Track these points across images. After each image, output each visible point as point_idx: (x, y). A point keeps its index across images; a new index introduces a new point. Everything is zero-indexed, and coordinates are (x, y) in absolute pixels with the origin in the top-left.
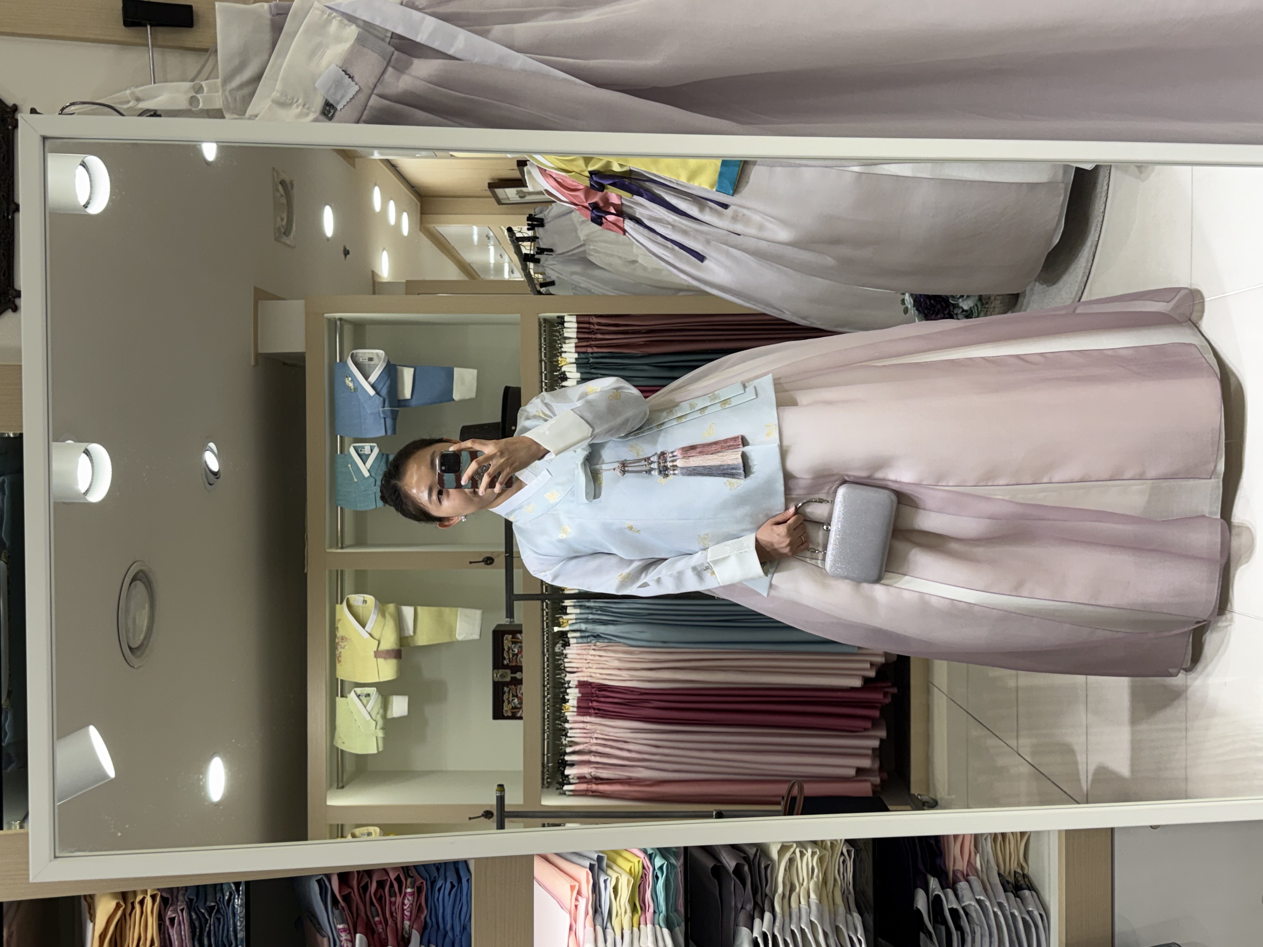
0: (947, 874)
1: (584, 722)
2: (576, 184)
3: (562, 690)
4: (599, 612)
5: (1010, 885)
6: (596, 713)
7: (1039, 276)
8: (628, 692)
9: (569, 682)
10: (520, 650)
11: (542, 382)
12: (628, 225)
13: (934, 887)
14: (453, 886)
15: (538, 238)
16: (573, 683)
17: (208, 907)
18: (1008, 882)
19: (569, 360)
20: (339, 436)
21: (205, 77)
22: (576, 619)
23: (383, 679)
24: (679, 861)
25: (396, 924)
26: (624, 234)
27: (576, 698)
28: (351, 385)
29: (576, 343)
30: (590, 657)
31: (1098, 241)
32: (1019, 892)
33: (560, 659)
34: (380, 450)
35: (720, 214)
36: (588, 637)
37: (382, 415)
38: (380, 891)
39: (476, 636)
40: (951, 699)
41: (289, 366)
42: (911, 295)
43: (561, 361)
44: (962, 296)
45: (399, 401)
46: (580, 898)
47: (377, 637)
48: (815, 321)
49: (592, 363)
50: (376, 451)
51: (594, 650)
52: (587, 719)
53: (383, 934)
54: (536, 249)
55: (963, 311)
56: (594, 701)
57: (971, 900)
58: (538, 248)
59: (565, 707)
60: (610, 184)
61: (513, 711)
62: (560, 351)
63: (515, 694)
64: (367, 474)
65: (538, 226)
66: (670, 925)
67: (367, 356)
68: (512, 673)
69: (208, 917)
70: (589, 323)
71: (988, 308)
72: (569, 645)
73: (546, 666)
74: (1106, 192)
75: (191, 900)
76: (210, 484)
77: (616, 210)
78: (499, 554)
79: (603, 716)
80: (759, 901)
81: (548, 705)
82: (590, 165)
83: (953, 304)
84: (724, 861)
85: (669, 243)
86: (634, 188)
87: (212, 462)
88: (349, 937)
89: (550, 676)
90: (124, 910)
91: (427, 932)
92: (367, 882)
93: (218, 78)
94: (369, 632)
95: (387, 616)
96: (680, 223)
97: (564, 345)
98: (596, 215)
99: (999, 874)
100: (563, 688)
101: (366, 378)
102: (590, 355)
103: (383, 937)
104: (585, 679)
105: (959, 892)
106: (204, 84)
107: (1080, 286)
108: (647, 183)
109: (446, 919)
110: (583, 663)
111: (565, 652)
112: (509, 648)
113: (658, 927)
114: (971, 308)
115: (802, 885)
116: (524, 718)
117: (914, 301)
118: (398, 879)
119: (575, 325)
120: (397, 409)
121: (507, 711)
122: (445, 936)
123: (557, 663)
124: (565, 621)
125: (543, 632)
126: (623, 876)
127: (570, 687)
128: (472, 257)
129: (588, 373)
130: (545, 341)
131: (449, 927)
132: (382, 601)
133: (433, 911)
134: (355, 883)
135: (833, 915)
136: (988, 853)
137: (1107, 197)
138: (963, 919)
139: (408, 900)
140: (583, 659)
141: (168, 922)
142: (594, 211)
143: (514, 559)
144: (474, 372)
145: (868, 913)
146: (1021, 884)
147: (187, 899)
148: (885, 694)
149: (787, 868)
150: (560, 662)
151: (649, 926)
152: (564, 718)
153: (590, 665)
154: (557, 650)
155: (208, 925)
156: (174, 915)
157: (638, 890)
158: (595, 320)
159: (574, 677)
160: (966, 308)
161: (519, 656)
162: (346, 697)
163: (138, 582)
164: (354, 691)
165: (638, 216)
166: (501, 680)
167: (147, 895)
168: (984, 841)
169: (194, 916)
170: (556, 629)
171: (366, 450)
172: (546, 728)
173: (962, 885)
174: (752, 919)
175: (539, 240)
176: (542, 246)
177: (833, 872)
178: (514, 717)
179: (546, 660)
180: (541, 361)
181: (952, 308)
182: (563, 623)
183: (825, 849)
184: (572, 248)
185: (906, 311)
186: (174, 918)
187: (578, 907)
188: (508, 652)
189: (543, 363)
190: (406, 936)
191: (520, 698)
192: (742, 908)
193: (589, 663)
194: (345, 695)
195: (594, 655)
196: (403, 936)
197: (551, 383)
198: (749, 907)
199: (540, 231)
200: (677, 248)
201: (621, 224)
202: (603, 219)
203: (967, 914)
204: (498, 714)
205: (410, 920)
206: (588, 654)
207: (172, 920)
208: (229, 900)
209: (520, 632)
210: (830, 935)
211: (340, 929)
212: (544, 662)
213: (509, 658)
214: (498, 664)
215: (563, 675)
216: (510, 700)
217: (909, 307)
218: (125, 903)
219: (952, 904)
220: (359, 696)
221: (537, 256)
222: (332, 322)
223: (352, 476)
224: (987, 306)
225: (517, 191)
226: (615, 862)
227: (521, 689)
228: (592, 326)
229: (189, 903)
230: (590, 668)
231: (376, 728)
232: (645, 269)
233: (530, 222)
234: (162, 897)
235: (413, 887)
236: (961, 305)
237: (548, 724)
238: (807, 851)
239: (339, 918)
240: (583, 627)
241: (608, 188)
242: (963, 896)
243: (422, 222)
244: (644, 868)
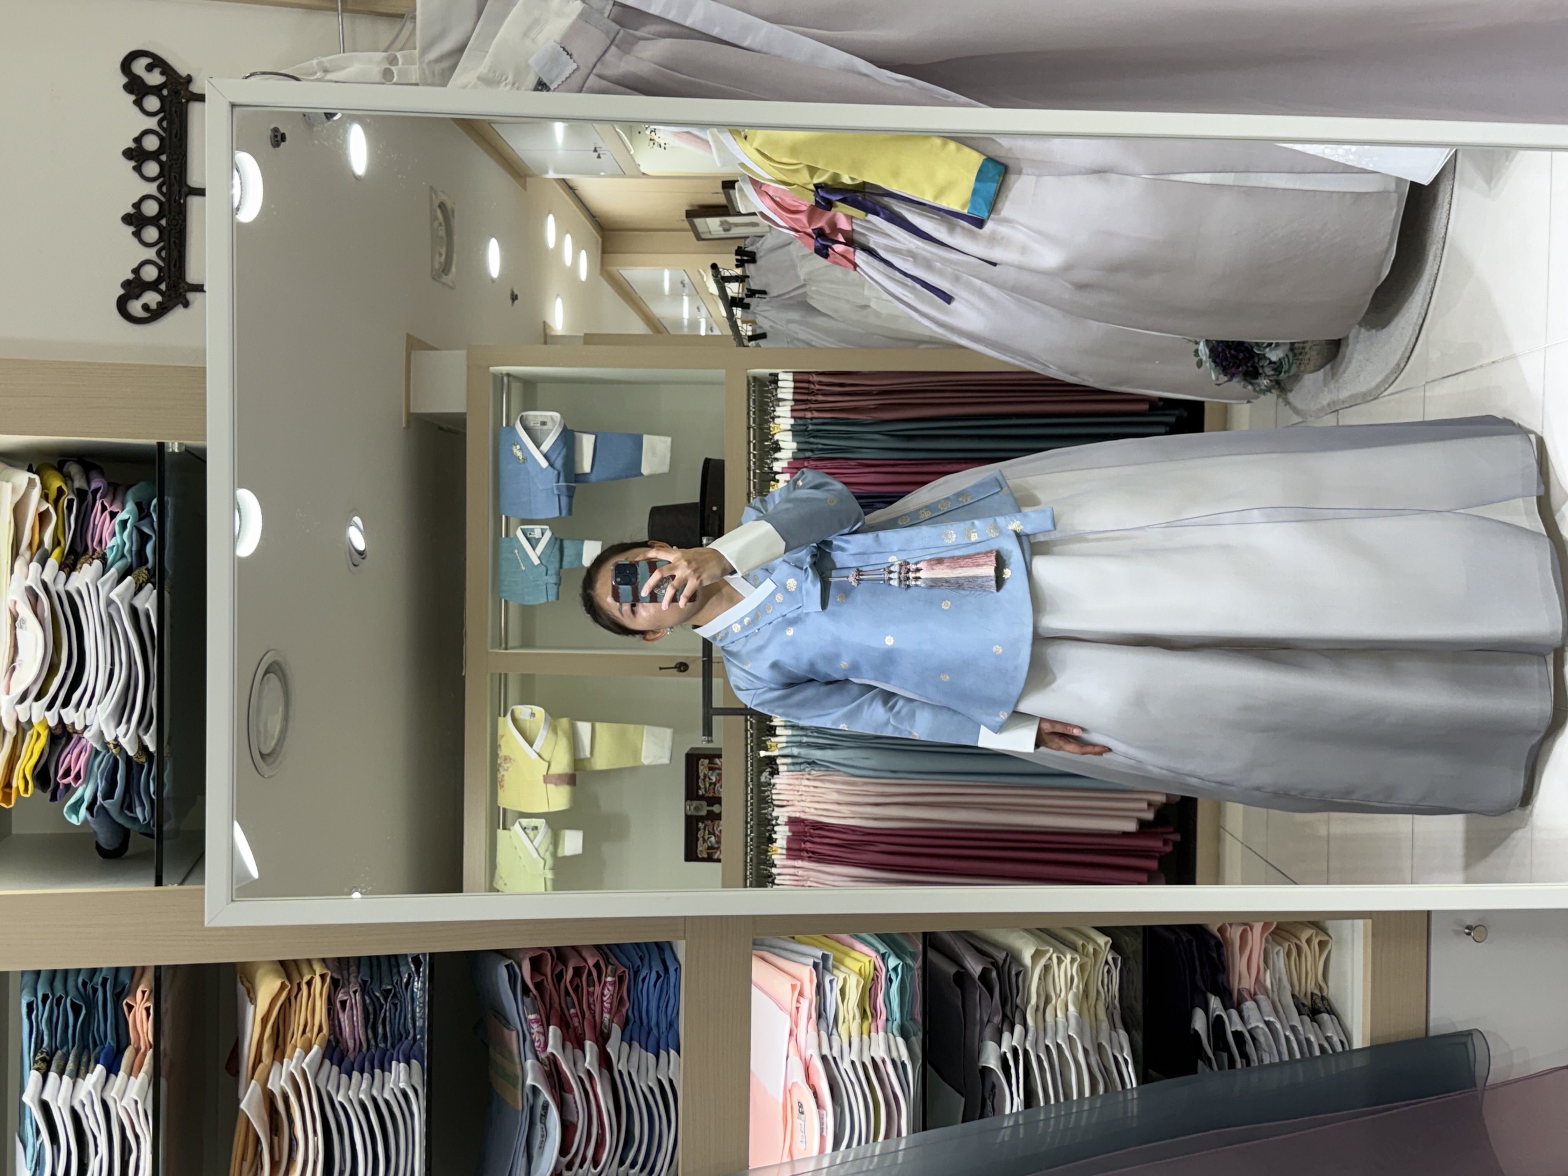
0: (1231, 994)
1: (794, 867)
2: (796, 204)
3: (769, 828)
4: (815, 734)
5: (1306, 1008)
6: (809, 857)
7: (1364, 318)
8: (848, 831)
9: (777, 818)
10: (718, 778)
11: (749, 453)
12: (860, 257)
13: (1215, 1006)
14: (659, 976)
15: (748, 277)
16: (782, 820)
17: (384, 990)
18: (1304, 1005)
19: (783, 427)
20: (504, 516)
21: (400, 46)
22: (787, 742)
23: (553, 809)
24: (916, 962)
25: (594, 1017)
26: (855, 270)
27: (786, 837)
28: (519, 454)
29: (792, 406)
30: (804, 789)
31: (1437, 274)
32: (1317, 1017)
33: (768, 790)
34: (553, 534)
35: (973, 236)
36: (801, 764)
37: (556, 492)
38: (577, 980)
39: (666, 761)
40: (1247, 847)
41: (445, 431)
42: (1207, 342)
43: (774, 428)
44: (1270, 344)
45: (577, 475)
46: (802, 999)
47: (547, 759)
48: (1086, 378)
49: (811, 430)
50: (548, 534)
51: (808, 779)
52: (799, 863)
53: (579, 1028)
54: (746, 291)
55: (1271, 362)
56: (808, 841)
57: (1258, 1021)
58: (749, 290)
59: (772, 848)
60: (840, 200)
61: (710, 851)
62: (772, 415)
63: (712, 831)
64: (536, 562)
65: (749, 262)
66: (904, 1033)
67: (540, 419)
68: (708, 805)
69: (383, 1002)
70: (809, 382)
71: (1301, 360)
72: (778, 774)
73: (749, 799)
74: (1448, 212)
75: (365, 982)
76: (355, 566)
77: (845, 239)
78: (695, 659)
79: (819, 861)
80: (1009, 1014)
81: (751, 845)
82: (815, 177)
83: (1258, 355)
84: (969, 966)
85: (909, 280)
86: (870, 205)
87: (357, 539)
88: (541, 1030)
89: (755, 810)
90: (290, 990)
91: (629, 1028)
92: (563, 969)
93: (415, 49)
94: (538, 751)
95: (560, 733)
96: (924, 249)
97: (777, 409)
98: (821, 244)
99: (1293, 996)
100: (769, 825)
101: (538, 446)
102: (809, 421)
103: (580, 1031)
104: (797, 815)
105: (1245, 1014)
106: (399, 55)
107: (1414, 330)
108: (886, 199)
109: (650, 1014)
110: (794, 795)
111: (773, 781)
112: (705, 776)
113: (891, 1035)
114: (1280, 359)
115: (1060, 996)
116: (722, 860)
117: (1211, 351)
118: (597, 966)
119: (792, 384)
120: (574, 485)
121: (701, 851)
122: (649, 1034)
123: (762, 795)
124: (773, 744)
125: (747, 757)
126: (851, 977)
127: (778, 825)
128: (661, 310)
129: (806, 442)
130: (754, 404)
131: (653, 1023)
132: (553, 715)
133: (636, 1004)
134: (548, 970)
135: (1094, 1032)
136: (1279, 969)
137: (1449, 219)
138: (1249, 1045)
139: (608, 990)
140: (795, 790)
141: (338, 1005)
142: (819, 239)
143: (713, 664)
144: (669, 440)
145: (1136, 1030)
146: (1319, 1008)
147: (360, 980)
148: (1166, 842)
149: (1042, 978)
150: (766, 794)
151: (881, 1034)
152: (771, 861)
153: (803, 798)
154: (763, 779)
155: (383, 1011)
156: (345, 998)
157: (869, 993)
158: (816, 378)
159: (783, 812)
160: (1274, 358)
161: (718, 785)
162: (509, 830)
163: (272, 676)
164: (519, 822)
165: (872, 245)
166: (695, 813)
167: (315, 974)
168: (1276, 956)
169: (368, 1001)
170: (763, 753)
171: (536, 533)
172: (748, 873)
173: (1249, 1006)
174: (1001, 1033)
175: (750, 280)
176: (754, 287)
177: (1096, 984)
178: (710, 859)
179: (749, 792)
180: (749, 428)
181: (1256, 360)
182: (771, 746)
183: (1087, 956)
184: (789, 289)
185: (1200, 364)
186: (346, 1001)
187: (800, 1009)
188: (704, 780)
189: (752, 430)
190: (606, 1031)
191: (718, 836)
192: (989, 1021)
193: (801, 795)
194: (508, 827)
195: (808, 786)
196: (602, 1031)
197: (760, 454)
198: (997, 1019)
199: (750, 269)
200: (918, 286)
201: (851, 257)
202: (830, 250)
203: (1254, 1039)
204: (691, 855)
205: (610, 1013)
206: (801, 785)
207: (343, 1003)
208: (408, 983)
209: (719, 756)
210: (1091, 1052)
211: (531, 1020)
212: (747, 794)
213: (705, 788)
214: (692, 792)
215: (770, 809)
216: (706, 838)
217: (1204, 359)
218: (291, 983)
219: (1236, 1026)
220: (524, 829)
221: (747, 300)
222: (498, 379)
223: (519, 563)
224: (1300, 357)
225: (721, 222)
226: (842, 963)
227: (718, 825)
228: (812, 386)
229: (362, 985)
230: (803, 801)
231: (544, 868)
232: (878, 315)
233: (739, 257)
234: (332, 977)
235: (614, 976)
236: (1268, 355)
237: (751, 869)
238: (1065, 957)
239: (531, 1007)
240: (796, 751)
241: (836, 206)
242: (1249, 1017)
243: (603, 263)
244: (875, 969)
